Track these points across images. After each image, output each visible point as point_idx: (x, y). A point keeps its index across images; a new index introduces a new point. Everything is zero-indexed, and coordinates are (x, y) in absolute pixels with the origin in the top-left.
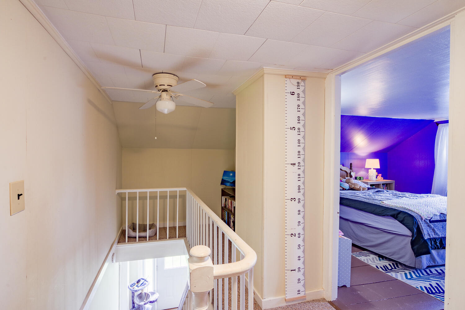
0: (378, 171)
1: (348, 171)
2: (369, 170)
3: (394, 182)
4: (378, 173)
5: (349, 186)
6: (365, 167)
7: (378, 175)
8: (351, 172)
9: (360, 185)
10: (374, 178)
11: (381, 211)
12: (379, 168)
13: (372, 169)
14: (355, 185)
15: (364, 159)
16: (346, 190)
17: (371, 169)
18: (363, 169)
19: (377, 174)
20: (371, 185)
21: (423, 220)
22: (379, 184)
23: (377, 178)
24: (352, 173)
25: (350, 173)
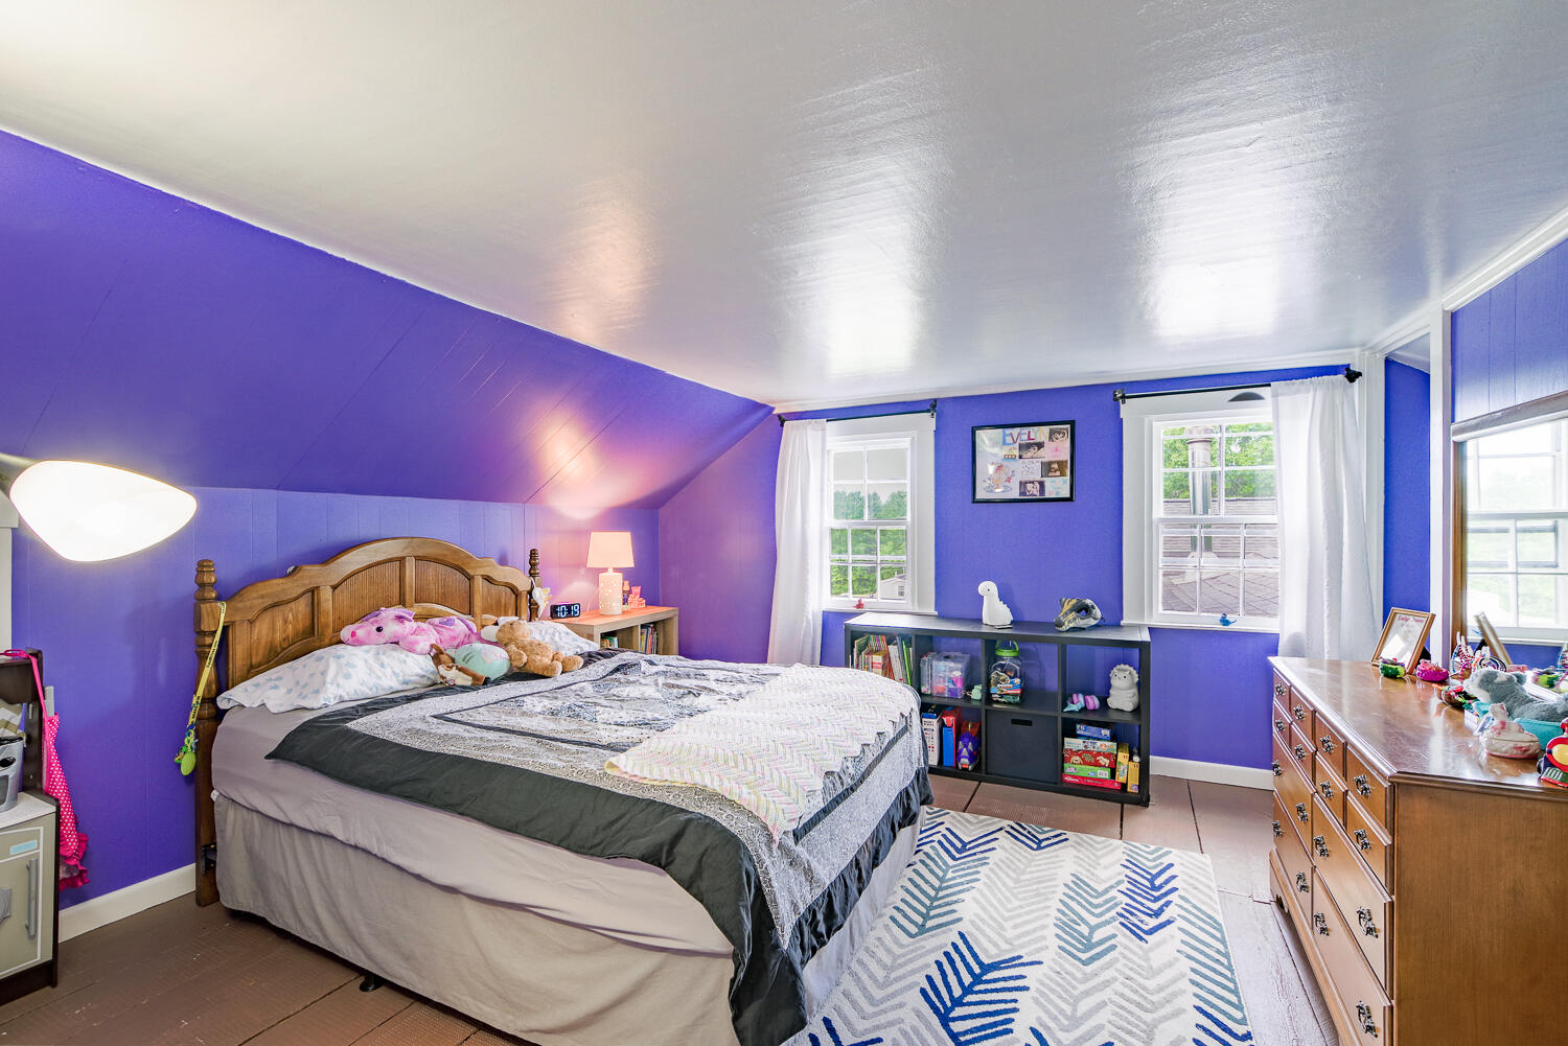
0: (630, 576)
1: (522, 582)
2: (601, 575)
3: (677, 612)
4: (631, 586)
5: (510, 659)
6: (588, 566)
7: (630, 592)
8: (532, 588)
9: (561, 643)
10: (617, 606)
11: (604, 829)
12: (632, 565)
13: (611, 570)
14: (532, 651)
15: (581, 533)
16: (487, 682)
17: (605, 570)
18: (582, 571)
19: (627, 588)
20: (606, 636)
21: (775, 846)
22: (632, 627)
23: (625, 601)
24: (538, 594)
25: (530, 593)
